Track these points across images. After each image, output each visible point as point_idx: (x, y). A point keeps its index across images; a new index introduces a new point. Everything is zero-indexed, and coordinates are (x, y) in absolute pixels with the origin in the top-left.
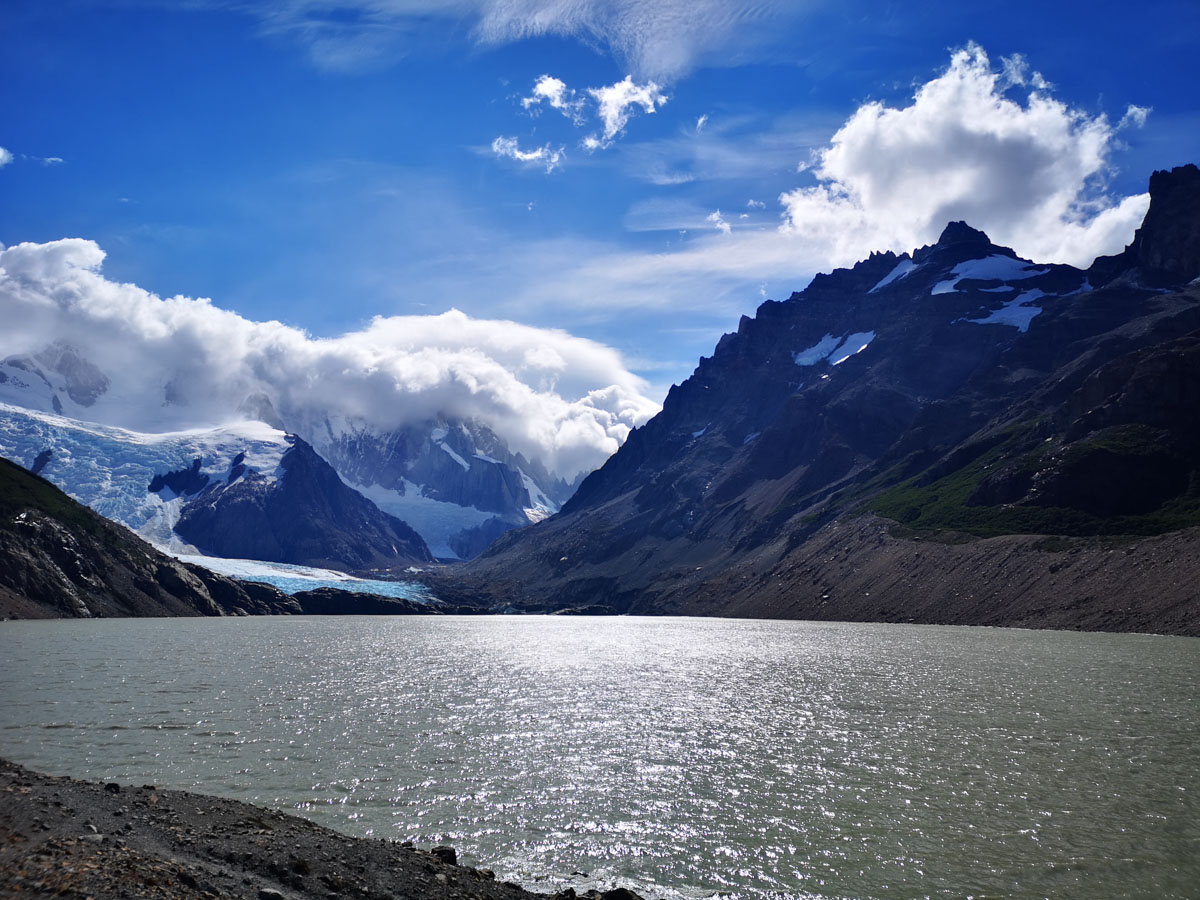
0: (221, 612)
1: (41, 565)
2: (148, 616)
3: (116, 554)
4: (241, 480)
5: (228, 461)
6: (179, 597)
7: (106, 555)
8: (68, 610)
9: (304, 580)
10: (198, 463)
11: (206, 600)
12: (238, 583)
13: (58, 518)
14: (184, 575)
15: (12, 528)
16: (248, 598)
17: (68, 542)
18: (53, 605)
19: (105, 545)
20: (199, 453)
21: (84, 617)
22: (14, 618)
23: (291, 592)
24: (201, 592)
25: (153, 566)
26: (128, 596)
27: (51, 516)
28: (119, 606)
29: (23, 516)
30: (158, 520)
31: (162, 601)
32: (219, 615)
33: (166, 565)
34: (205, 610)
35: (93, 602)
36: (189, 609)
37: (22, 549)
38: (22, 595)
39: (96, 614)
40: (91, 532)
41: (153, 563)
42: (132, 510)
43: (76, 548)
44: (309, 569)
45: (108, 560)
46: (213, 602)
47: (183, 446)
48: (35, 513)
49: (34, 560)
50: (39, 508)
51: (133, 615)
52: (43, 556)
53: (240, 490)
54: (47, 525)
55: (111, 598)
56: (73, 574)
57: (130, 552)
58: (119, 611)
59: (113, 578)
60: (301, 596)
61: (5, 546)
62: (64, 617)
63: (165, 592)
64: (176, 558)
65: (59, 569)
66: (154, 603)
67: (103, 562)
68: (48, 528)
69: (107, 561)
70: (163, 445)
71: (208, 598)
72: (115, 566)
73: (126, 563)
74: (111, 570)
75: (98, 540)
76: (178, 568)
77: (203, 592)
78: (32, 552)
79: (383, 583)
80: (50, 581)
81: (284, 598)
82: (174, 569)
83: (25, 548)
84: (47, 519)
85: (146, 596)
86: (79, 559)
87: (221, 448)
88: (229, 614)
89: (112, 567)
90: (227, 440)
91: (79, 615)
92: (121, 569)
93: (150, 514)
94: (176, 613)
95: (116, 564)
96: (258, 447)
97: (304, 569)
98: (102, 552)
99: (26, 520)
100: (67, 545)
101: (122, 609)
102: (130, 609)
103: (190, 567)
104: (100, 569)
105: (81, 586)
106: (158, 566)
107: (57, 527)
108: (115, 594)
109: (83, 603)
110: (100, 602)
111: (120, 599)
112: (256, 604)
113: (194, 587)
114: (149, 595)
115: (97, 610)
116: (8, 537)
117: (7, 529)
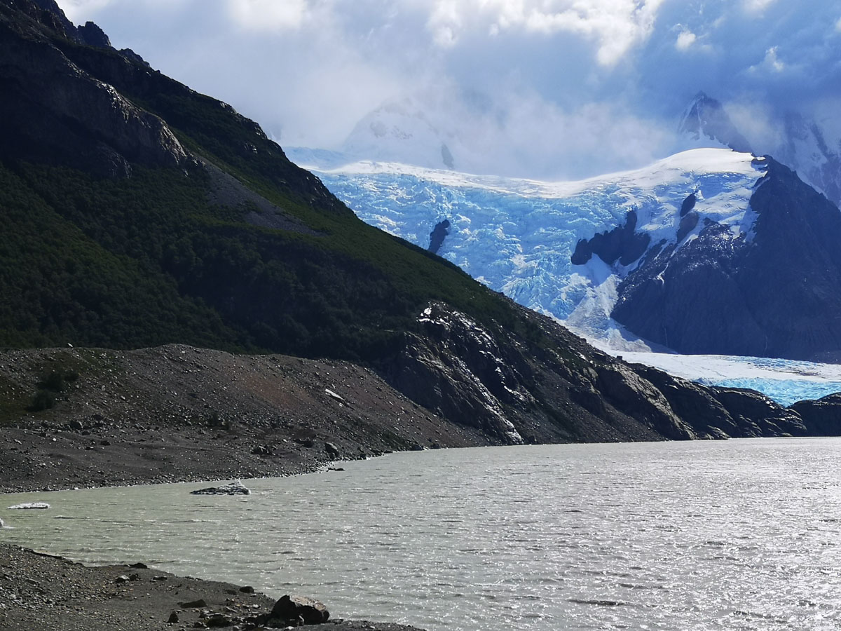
0: (691, 435)
1: (456, 376)
2: (593, 441)
3: (543, 356)
4: (693, 237)
5: (672, 209)
7: (531, 359)
8: (494, 435)
9: (804, 382)
10: (632, 216)
11: (668, 417)
12: (710, 390)
14: (633, 381)
15: (418, 328)
16: (726, 412)
17: (484, 343)
18: (476, 427)
19: (529, 344)
20: (633, 202)
21: (515, 444)
22: (435, 446)
23: (787, 402)
24: (659, 405)
25: (591, 370)
27: (460, 309)
28: (555, 428)
29: (428, 311)
30: (590, 304)
31: (610, 420)
32: (686, 438)
33: (607, 367)
34: (666, 431)
35: (523, 422)
36: (646, 430)
37: (432, 356)
38: (440, 416)
39: (529, 440)
40: (509, 327)
41: (592, 366)
42: (554, 294)
43: (493, 350)
44: (811, 364)
45: (534, 364)
46: (677, 420)
47: (610, 196)
48: (441, 306)
49: (448, 369)
50: (445, 300)
51: (575, 441)
52: (458, 365)
53: (694, 252)
54: (456, 321)
55: (544, 417)
56: (494, 385)
57: (559, 352)
58: (557, 435)
59: (543, 390)
60: (804, 407)
61: (414, 354)
62: (493, 444)
63: (612, 407)
64: (620, 358)
65: (477, 379)
66: (599, 423)
67: (528, 367)
68: (458, 326)
69: (534, 366)
70: (583, 195)
71: (670, 413)
72: (544, 373)
73: (556, 367)
74: (540, 378)
75: (519, 338)
76: (625, 372)
77: (662, 404)
78: (447, 362)
80: (469, 396)
81: (779, 411)
82: (618, 373)
83: (435, 355)
84: (456, 313)
85: (588, 414)
86: (500, 365)
87: (662, 190)
88: (701, 437)
89: (540, 375)
90: (667, 179)
91: (509, 442)
92: (553, 377)
93: (577, 298)
95: (545, 370)
96: (714, 183)
97: (803, 366)
98: (525, 353)
99: (432, 316)
100: (483, 347)
101: (560, 432)
102: (570, 432)
103: (638, 368)
106: (598, 370)
107: (469, 323)
108: (548, 411)
109: (512, 425)
110: (533, 424)
111: (555, 417)
112: (737, 420)
113: (650, 399)
114: (591, 410)
115: (529, 434)
116: (415, 341)
117: (413, 332)
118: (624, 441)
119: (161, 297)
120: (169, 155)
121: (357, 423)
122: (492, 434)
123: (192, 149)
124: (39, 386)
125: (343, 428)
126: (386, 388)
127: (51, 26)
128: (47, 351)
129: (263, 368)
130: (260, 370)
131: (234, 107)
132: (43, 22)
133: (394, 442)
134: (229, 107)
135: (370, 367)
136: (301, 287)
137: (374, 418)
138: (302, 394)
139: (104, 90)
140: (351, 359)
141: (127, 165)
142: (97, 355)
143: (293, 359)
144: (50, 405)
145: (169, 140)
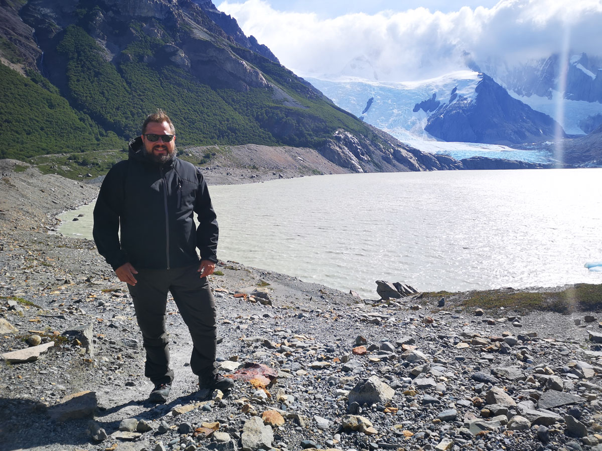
0: (421, 169)
1: (343, 152)
2: (387, 172)
3: (376, 146)
4: (454, 102)
6: (402, 164)
7: (371, 146)
8: (354, 170)
11: (414, 165)
12: (434, 156)
13: (352, 131)
14: (404, 153)
15: (333, 137)
16: (438, 162)
18: (348, 168)
19: (372, 142)
21: (360, 173)
22: (331, 174)
24: (412, 161)
25: (392, 150)
26: (380, 164)
27: (348, 131)
28: (375, 168)
29: (337, 132)
31: (394, 166)
32: (419, 171)
34: (413, 168)
35: (365, 166)
36: (406, 168)
37: (336, 146)
38: (336, 165)
39: (365, 172)
40: (366, 136)
43: (358, 144)
46: (417, 165)
48: (341, 130)
49: (341, 150)
50: (344, 129)
51: (381, 172)
52: (344, 148)
53: (454, 107)
54: (346, 135)
55: (372, 165)
56: (357, 156)
57: (382, 144)
58: (375, 170)
59: (374, 156)
60: (464, 161)
61: (330, 146)
62: (352, 173)
63: (396, 161)
65: (351, 153)
66: (390, 167)
67: (370, 149)
68: (346, 137)
69: (372, 149)
71: (416, 163)
73: (380, 149)
74: (373, 152)
75: (369, 140)
76: (402, 150)
77: (414, 161)
78: (340, 148)
79: (524, 151)
80: (347, 159)
81: (455, 162)
82: (400, 151)
83: (337, 146)
84: (346, 133)
85: (387, 164)
86: (359, 149)
88: (425, 170)
91: (358, 172)
92: (378, 152)
94: (399, 170)
95: (375, 150)
99: (338, 134)
100: (354, 143)
102: (379, 169)
104: (369, 153)
105: (361, 160)
107: (350, 136)
108: (374, 163)
109: (360, 167)
110: (368, 166)
111: (376, 165)
112: (441, 165)
113: (409, 159)
114: (388, 162)
115: (366, 170)
116: (331, 142)
117: (331, 138)
118: (397, 172)
119: (254, 129)
120: (261, 83)
121: (305, 167)
122: (353, 170)
123: (270, 81)
124: (204, 157)
125: (299, 169)
126: (320, 156)
127: (230, 41)
128: (208, 147)
129: (279, 151)
130: (277, 151)
131: (285, 66)
132: (227, 39)
133: (316, 172)
134: (284, 67)
135: (316, 150)
136: (297, 125)
137: (313, 166)
138: (290, 159)
139: (242, 63)
140: (310, 147)
141: (248, 87)
142: (224, 148)
143: (291, 148)
144: (205, 163)
145: (261, 79)
